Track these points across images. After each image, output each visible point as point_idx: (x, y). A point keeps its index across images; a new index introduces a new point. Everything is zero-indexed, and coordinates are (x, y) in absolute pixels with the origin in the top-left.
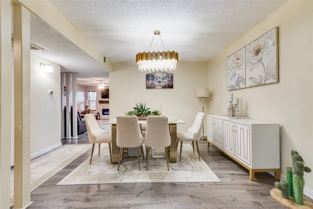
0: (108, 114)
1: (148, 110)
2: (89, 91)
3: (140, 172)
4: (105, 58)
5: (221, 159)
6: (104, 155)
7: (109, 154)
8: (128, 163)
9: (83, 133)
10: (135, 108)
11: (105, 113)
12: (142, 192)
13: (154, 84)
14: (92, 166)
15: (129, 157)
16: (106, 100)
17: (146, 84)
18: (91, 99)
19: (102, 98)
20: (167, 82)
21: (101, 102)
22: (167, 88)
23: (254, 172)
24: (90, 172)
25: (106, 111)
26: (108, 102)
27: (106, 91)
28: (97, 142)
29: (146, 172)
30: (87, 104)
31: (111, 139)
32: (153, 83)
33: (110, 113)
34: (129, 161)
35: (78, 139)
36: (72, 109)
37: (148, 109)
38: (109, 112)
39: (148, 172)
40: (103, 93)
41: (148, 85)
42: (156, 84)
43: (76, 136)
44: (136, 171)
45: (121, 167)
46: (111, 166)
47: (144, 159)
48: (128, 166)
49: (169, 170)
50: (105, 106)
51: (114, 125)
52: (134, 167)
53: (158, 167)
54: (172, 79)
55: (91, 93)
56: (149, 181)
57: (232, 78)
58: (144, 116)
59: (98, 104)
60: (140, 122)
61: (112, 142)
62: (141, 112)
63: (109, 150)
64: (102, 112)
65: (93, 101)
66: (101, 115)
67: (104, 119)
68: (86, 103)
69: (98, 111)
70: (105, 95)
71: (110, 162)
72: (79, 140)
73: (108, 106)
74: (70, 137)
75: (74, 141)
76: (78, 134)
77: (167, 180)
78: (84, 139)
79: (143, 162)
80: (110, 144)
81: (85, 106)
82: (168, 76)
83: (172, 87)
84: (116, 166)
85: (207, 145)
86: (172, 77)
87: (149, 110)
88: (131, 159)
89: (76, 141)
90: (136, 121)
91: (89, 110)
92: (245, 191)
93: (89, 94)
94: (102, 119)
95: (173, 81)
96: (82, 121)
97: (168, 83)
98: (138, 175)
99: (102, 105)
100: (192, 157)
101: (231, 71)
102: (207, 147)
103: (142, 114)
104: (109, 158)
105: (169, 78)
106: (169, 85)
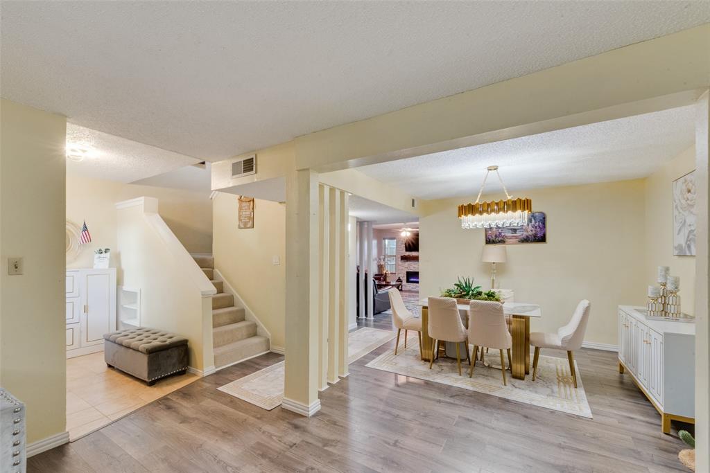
0: (417, 282)
1: (478, 290)
2: (384, 239)
3: (460, 377)
4: (413, 201)
5: (630, 395)
6: (412, 348)
7: (419, 348)
8: (446, 365)
9: (380, 313)
10: (456, 285)
11: (412, 280)
12: (458, 395)
13: (503, 234)
14: (398, 358)
15: (448, 357)
16: (414, 254)
17: (486, 236)
18: (388, 252)
19: (407, 250)
20: (532, 231)
21: (404, 258)
22: (531, 242)
23: (669, 419)
24: (396, 364)
25: (412, 276)
26: (416, 259)
27: (414, 241)
28: (403, 328)
29: (469, 379)
30: (382, 263)
31: (421, 326)
32: (500, 233)
33: (420, 280)
34: (446, 361)
35: (374, 321)
36: (366, 275)
37: (478, 287)
38: (418, 278)
39: (472, 379)
40: (409, 245)
41: (490, 237)
42: (507, 235)
43: (371, 317)
44: (456, 376)
45: (434, 366)
46: (423, 362)
47: (470, 364)
48: (443, 368)
49: (505, 385)
50: (412, 267)
51: (425, 308)
52: (453, 370)
53: (489, 378)
54: (544, 224)
55: (387, 241)
56: (471, 389)
57: (680, 230)
58: (469, 298)
59: (400, 262)
60: (460, 307)
61: (422, 330)
62: (464, 292)
63: (418, 343)
64: (405, 278)
65: (391, 256)
66: (404, 282)
67: (409, 291)
68: (380, 259)
69: (400, 275)
70: (413, 245)
71: (420, 358)
72: (376, 323)
73: (416, 266)
74: (364, 317)
75: (368, 322)
76: (374, 314)
77: (497, 394)
78: (382, 322)
79: (467, 368)
80: (420, 333)
81: (378, 266)
82: (535, 218)
83: (542, 239)
84: (428, 364)
85: (618, 369)
86: (544, 218)
87: (480, 290)
88: (450, 361)
89: (372, 323)
90: (455, 306)
91: (386, 274)
92: (630, 438)
93: (385, 242)
94: (406, 291)
95: (544, 227)
96: (379, 295)
97: (534, 232)
98: (457, 380)
99: (407, 264)
100: (562, 380)
101: (680, 213)
102: (618, 374)
103: (468, 294)
104: (420, 353)
105: (536, 223)
106: (535, 236)
